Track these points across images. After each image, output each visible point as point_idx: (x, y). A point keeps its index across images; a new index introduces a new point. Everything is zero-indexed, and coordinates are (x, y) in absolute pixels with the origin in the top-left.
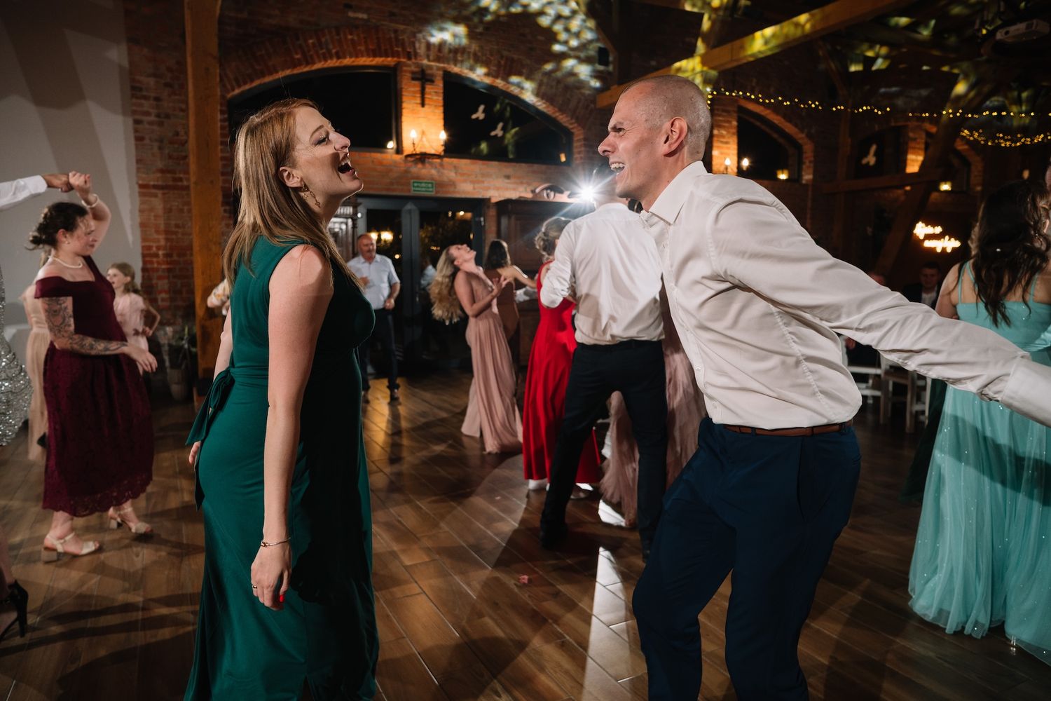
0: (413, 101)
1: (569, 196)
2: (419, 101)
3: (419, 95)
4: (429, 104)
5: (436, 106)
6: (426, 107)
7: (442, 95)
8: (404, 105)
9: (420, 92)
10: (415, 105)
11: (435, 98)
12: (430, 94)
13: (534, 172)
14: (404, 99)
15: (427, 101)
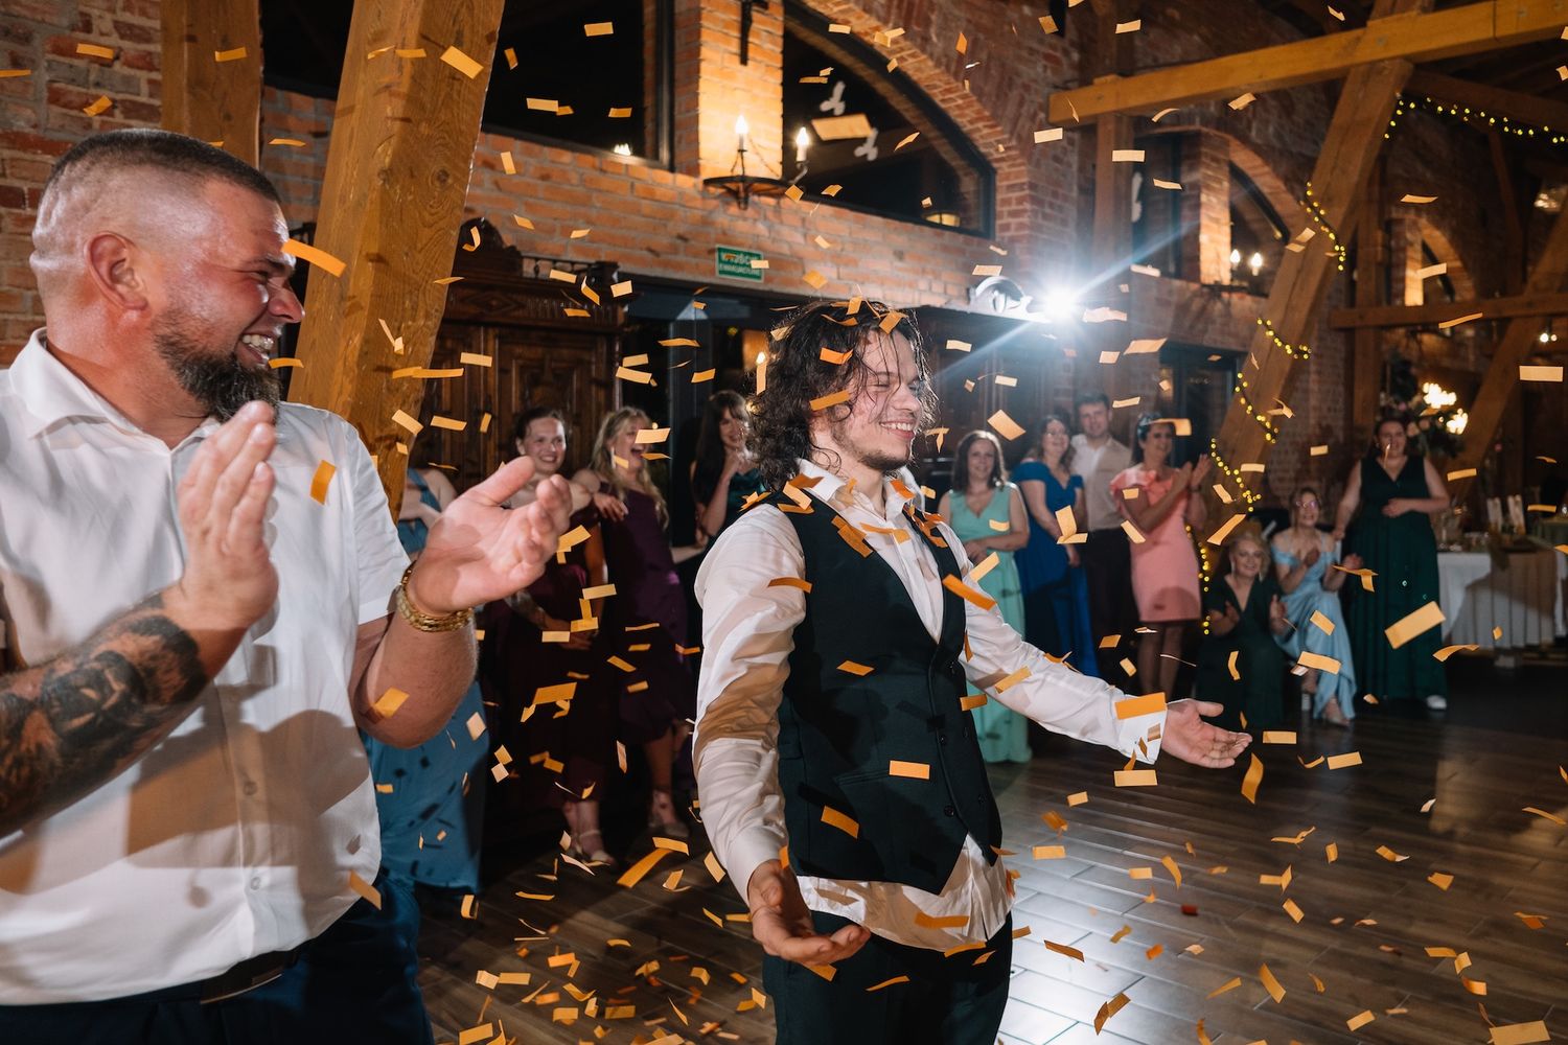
0: (723, 46)
1: (1029, 309)
2: (735, 47)
3: (736, 34)
4: (755, 60)
5: (767, 66)
6: (750, 62)
7: (780, 41)
8: (705, 52)
9: (737, 26)
10: (726, 56)
11: (768, 46)
12: (758, 36)
13: (946, 249)
14: (705, 37)
15: (751, 54)
